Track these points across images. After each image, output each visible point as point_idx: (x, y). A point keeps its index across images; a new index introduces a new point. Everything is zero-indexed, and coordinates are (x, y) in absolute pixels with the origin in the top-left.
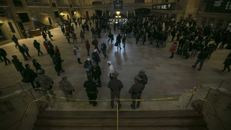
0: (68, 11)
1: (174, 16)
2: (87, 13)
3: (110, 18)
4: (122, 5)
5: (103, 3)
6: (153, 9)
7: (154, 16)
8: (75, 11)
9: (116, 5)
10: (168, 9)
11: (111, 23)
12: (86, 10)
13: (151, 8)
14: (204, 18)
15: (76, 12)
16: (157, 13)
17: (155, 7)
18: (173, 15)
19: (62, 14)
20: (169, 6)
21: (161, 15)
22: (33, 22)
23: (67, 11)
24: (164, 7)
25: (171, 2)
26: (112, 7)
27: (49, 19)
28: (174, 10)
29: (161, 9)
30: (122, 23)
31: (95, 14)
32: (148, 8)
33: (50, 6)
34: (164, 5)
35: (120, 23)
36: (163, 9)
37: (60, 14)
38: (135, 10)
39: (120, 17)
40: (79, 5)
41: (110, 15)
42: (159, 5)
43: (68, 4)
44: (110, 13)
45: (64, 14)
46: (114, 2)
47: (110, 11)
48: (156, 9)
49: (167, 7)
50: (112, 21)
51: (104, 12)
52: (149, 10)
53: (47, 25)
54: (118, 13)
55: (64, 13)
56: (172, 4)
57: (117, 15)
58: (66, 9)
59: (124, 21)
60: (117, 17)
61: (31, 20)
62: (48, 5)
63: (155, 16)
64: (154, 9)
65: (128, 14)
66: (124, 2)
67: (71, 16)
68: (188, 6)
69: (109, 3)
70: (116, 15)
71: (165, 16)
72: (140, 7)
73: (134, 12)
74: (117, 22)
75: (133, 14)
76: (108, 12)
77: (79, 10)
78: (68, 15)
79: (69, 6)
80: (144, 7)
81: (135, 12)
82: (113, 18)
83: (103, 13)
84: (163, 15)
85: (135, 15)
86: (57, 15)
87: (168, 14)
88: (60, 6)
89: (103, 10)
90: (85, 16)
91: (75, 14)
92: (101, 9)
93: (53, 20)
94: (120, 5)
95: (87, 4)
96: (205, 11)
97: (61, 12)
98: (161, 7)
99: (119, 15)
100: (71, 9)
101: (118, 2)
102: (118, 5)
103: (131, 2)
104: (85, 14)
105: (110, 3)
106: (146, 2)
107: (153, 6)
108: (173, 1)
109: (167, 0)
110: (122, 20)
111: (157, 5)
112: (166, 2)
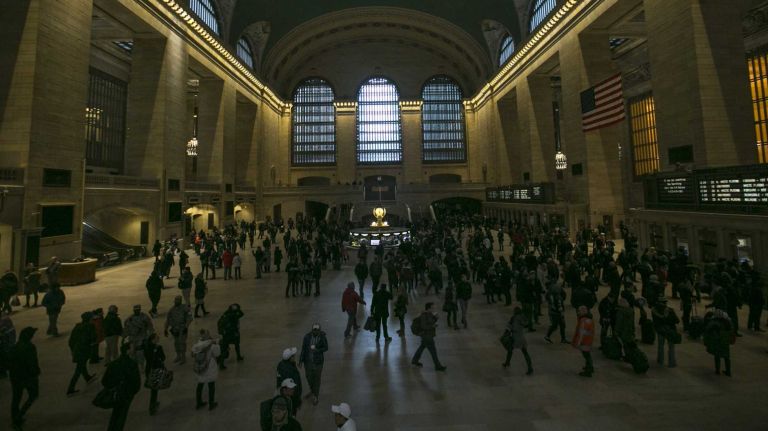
0: (213, 204)
1: (559, 220)
2: (277, 209)
3: (352, 226)
4: (392, 190)
5: (333, 181)
6: (488, 199)
7: (495, 219)
8: (238, 203)
9: (374, 189)
10: (533, 199)
11: (354, 244)
12: (276, 201)
13: (482, 197)
14: (652, 227)
15: (243, 207)
16: (505, 212)
17: (494, 195)
18: (554, 218)
19: (192, 211)
20: (537, 192)
21: (517, 217)
22: (81, 236)
23: (214, 201)
24: (523, 194)
25: (540, 182)
26: (362, 193)
27: (145, 226)
28: (553, 203)
29: (512, 199)
30: (392, 243)
31: (304, 214)
32: (475, 196)
33: (161, 186)
34: (521, 188)
35: (386, 243)
36: (521, 201)
37: (186, 210)
38: (433, 204)
39: (385, 224)
40: (255, 185)
41: (351, 219)
42: (505, 188)
43: (220, 181)
44: (352, 211)
45: (201, 212)
46: (366, 179)
47: (351, 205)
48: (498, 199)
49: (530, 193)
50: (360, 236)
51: (334, 209)
52: (478, 202)
53: (130, 247)
54: (379, 212)
55: (199, 208)
56: (543, 186)
57: (376, 220)
58: (212, 195)
59: (400, 238)
60: (374, 224)
61: (79, 230)
62: (154, 183)
63: (499, 221)
64: (493, 200)
65: (412, 213)
66: (398, 180)
67: (220, 219)
68: (592, 192)
69: (351, 181)
71: (532, 221)
72: (450, 195)
73: (431, 207)
75: (429, 214)
76: (345, 208)
77: (252, 201)
78: (211, 216)
79: (224, 188)
80: (461, 195)
81: (435, 208)
82: (361, 227)
83: (329, 210)
84: (523, 219)
85: (434, 217)
86: (175, 213)
87: (539, 216)
88: (192, 187)
89: (331, 202)
90: (268, 218)
91: (238, 212)
92: (326, 200)
93: (157, 228)
94: (386, 189)
95: (280, 184)
96: (648, 207)
97: (192, 206)
98: (512, 196)
99: (383, 220)
100: (225, 198)
101: (379, 179)
102: (380, 189)
103: (420, 180)
104: (271, 212)
105: (354, 183)
106: (464, 179)
107: (488, 190)
108: (545, 179)
109: (527, 176)
110: (392, 234)
111: (499, 189)
112: (526, 181)
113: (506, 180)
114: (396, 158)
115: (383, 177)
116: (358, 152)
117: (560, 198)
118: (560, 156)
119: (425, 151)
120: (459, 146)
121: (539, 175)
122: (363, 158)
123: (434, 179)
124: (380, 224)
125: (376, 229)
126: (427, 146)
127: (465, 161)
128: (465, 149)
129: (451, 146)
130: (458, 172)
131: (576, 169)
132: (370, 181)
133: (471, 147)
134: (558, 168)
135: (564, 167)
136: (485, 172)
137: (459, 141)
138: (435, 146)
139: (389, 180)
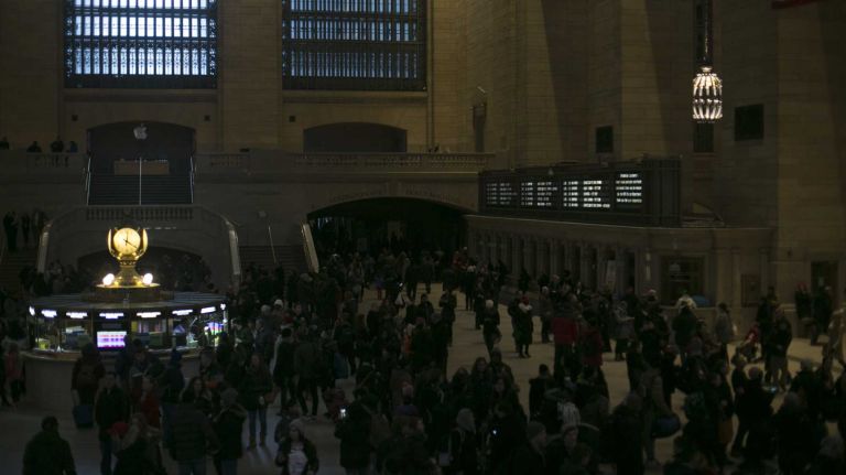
1: (686, 274)
3: (44, 291)
4: (179, 170)
6: (486, 207)
7: (504, 270)
9: (122, 167)
10: (619, 209)
11: (42, 344)
13: (467, 198)
17: (503, 193)
18: (675, 267)
20: (631, 189)
21: (569, 266)
24: (590, 194)
25: (639, 156)
28: (677, 223)
29: (557, 209)
30: (167, 339)
32: (447, 196)
34: (583, 175)
36: (582, 214)
38: (310, 217)
39: (147, 280)
42: (538, 174)
44: (46, 234)
46: (95, 133)
47: (43, 218)
48: (516, 208)
49: (608, 193)
50: (62, 319)
52: (452, 217)
54: (127, 241)
56: (648, 170)
57: (114, 267)
60: (109, 280)
63: (515, 275)
64: (499, 210)
65: (242, 249)
66: (202, 138)
70: (110, 261)
71: (611, 276)
72: (365, 192)
73: (306, 228)
74: (110, 339)
75: (299, 251)
80: (401, 192)
81: (314, 230)
82: (67, 290)
84: (585, 269)
85: (314, 262)
87: (631, 261)
94: (161, 167)
98: (557, 197)
99: (141, 268)
101: (139, 134)
102: (141, 168)
105: (58, 147)
106: (416, 141)
107: (485, 179)
108: (658, 150)
109: (605, 138)
110: (166, 314)
111: (517, 177)
112: (601, 153)
113: (545, 149)
114: (197, 65)
115: (151, 126)
116: (73, 42)
117: (697, 209)
118: (706, 81)
119: (290, 45)
120: (403, 33)
121: (640, 136)
122: (86, 65)
123: (319, 138)
124: (128, 280)
125: (113, 296)
126: (297, 30)
127: (419, 83)
128: (421, 48)
129: (377, 32)
130: (397, 117)
131: (747, 120)
132: (109, 139)
133: (443, 42)
134: (698, 115)
135: (716, 115)
136: (479, 121)
137: (402, 19)
138: (327, 31)
139: (174, 138)
